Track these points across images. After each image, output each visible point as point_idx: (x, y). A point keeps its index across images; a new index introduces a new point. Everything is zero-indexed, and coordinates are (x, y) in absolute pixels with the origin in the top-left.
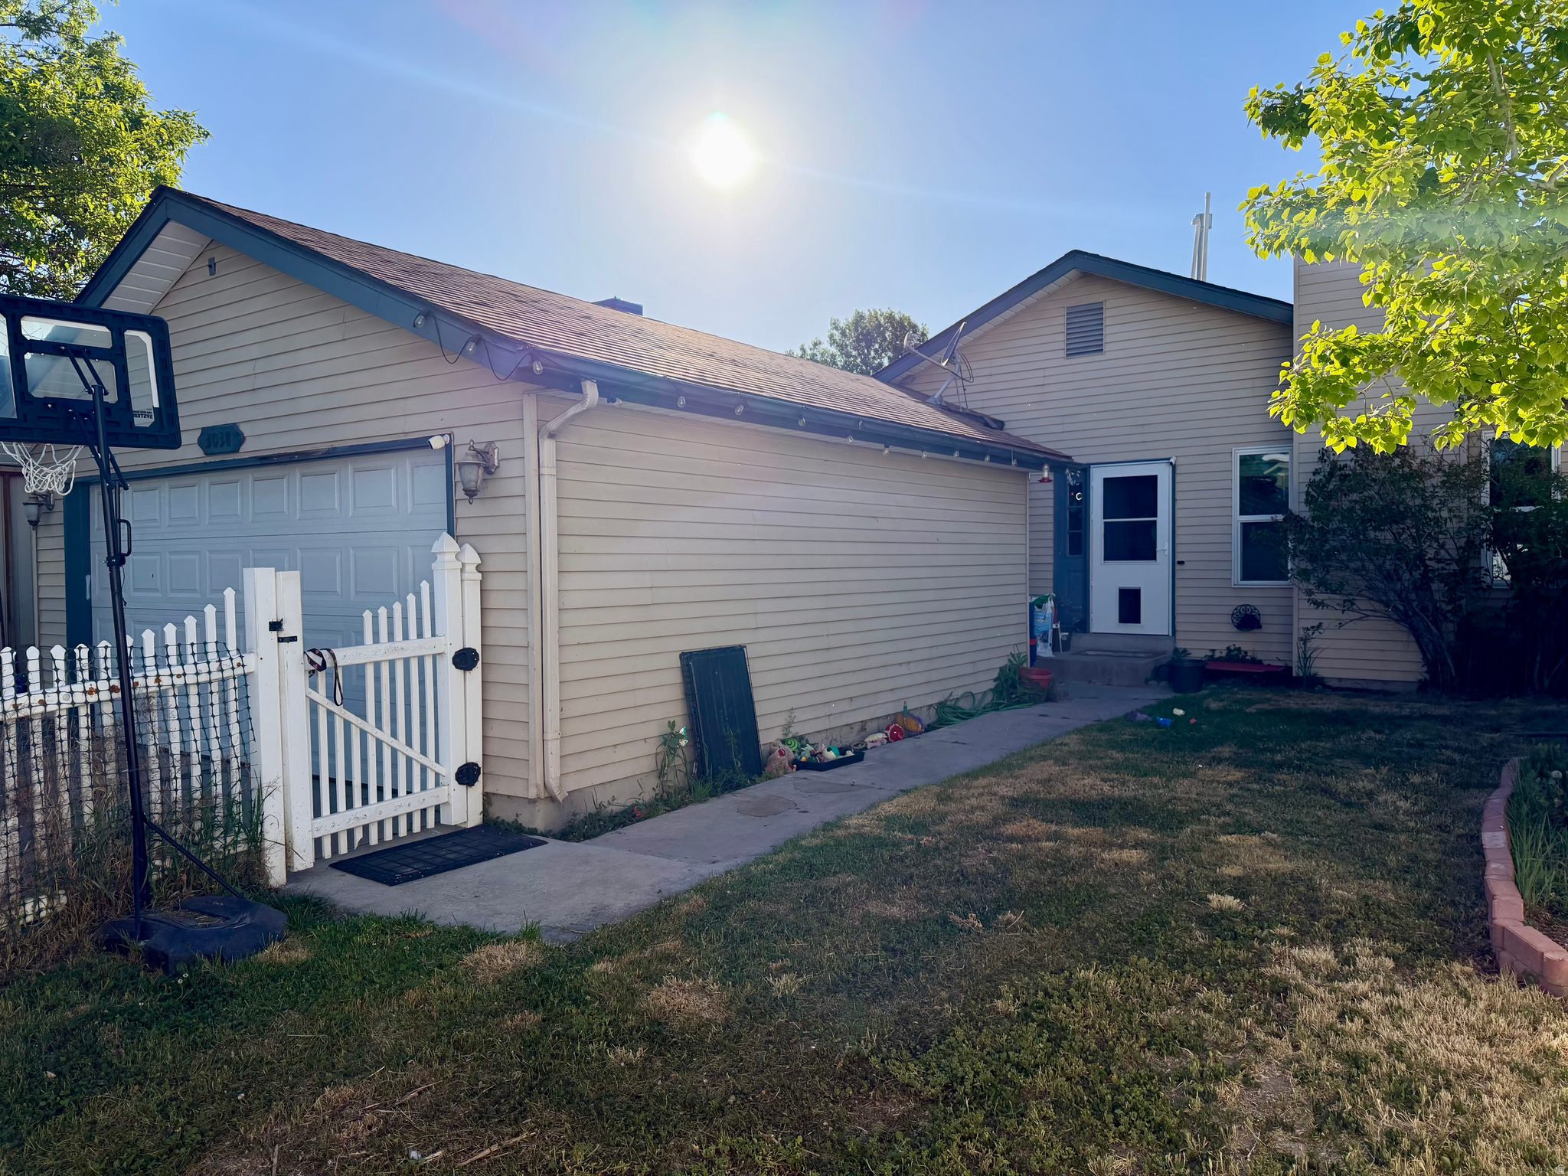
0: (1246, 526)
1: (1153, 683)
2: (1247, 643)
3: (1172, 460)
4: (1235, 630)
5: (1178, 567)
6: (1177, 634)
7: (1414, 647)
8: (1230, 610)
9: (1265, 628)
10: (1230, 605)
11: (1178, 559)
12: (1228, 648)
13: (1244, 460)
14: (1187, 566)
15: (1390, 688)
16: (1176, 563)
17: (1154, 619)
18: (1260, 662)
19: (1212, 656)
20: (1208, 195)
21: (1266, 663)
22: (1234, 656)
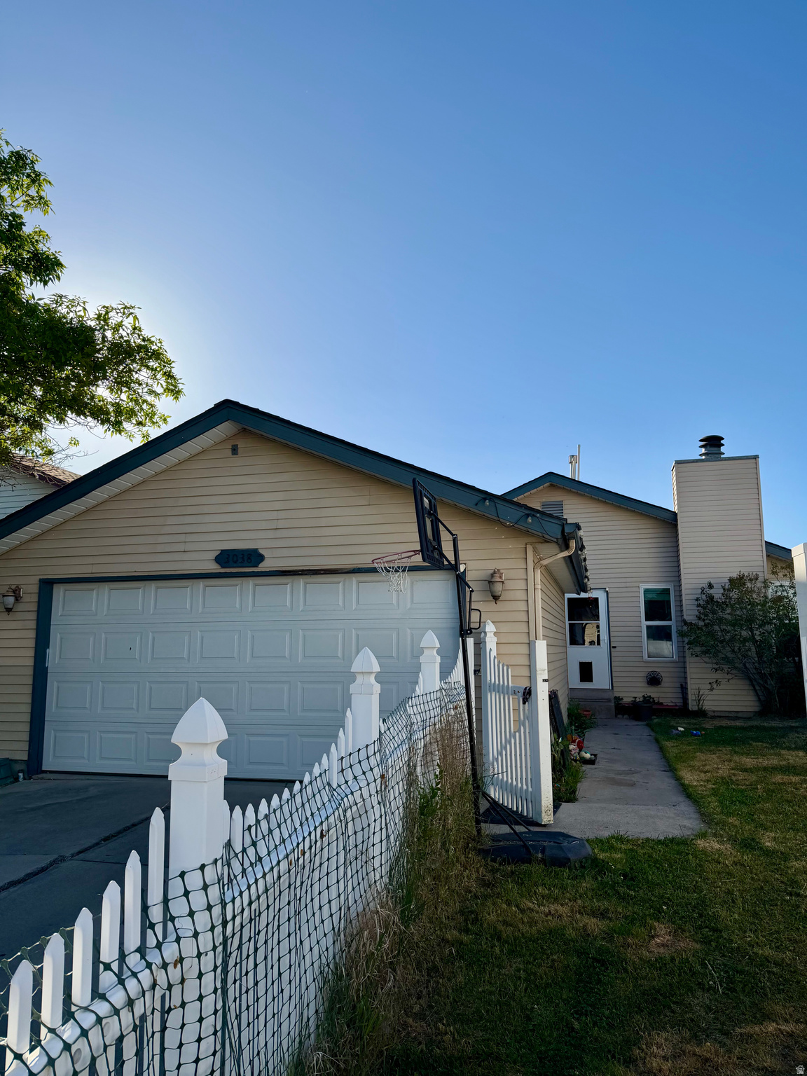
0: (648, 627)
1: (620, 716)
2: (653, 692)
3: (607, 589)
4: (647, 686)
5: (612, 649)
6: (614, 688)
7: (752, 693)
8: (645, 674)
9: (663, 685)
10: (644, 671)
11: (612, 645)
12: (643, 696)
13: (646, 591)
14: (617, 649)
15: (739, 715)
16: (612, 647)
17: (601, 680)
18: (662, 703)
19: (635, 701)
20: (579, 446)
21: (665, 704)
22: (647, 699)
